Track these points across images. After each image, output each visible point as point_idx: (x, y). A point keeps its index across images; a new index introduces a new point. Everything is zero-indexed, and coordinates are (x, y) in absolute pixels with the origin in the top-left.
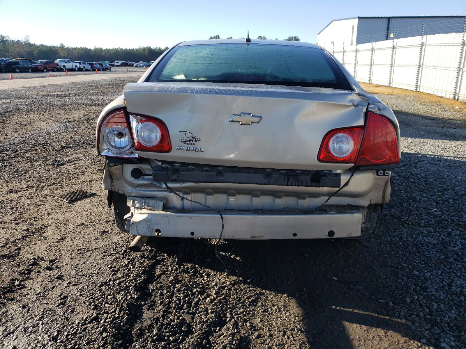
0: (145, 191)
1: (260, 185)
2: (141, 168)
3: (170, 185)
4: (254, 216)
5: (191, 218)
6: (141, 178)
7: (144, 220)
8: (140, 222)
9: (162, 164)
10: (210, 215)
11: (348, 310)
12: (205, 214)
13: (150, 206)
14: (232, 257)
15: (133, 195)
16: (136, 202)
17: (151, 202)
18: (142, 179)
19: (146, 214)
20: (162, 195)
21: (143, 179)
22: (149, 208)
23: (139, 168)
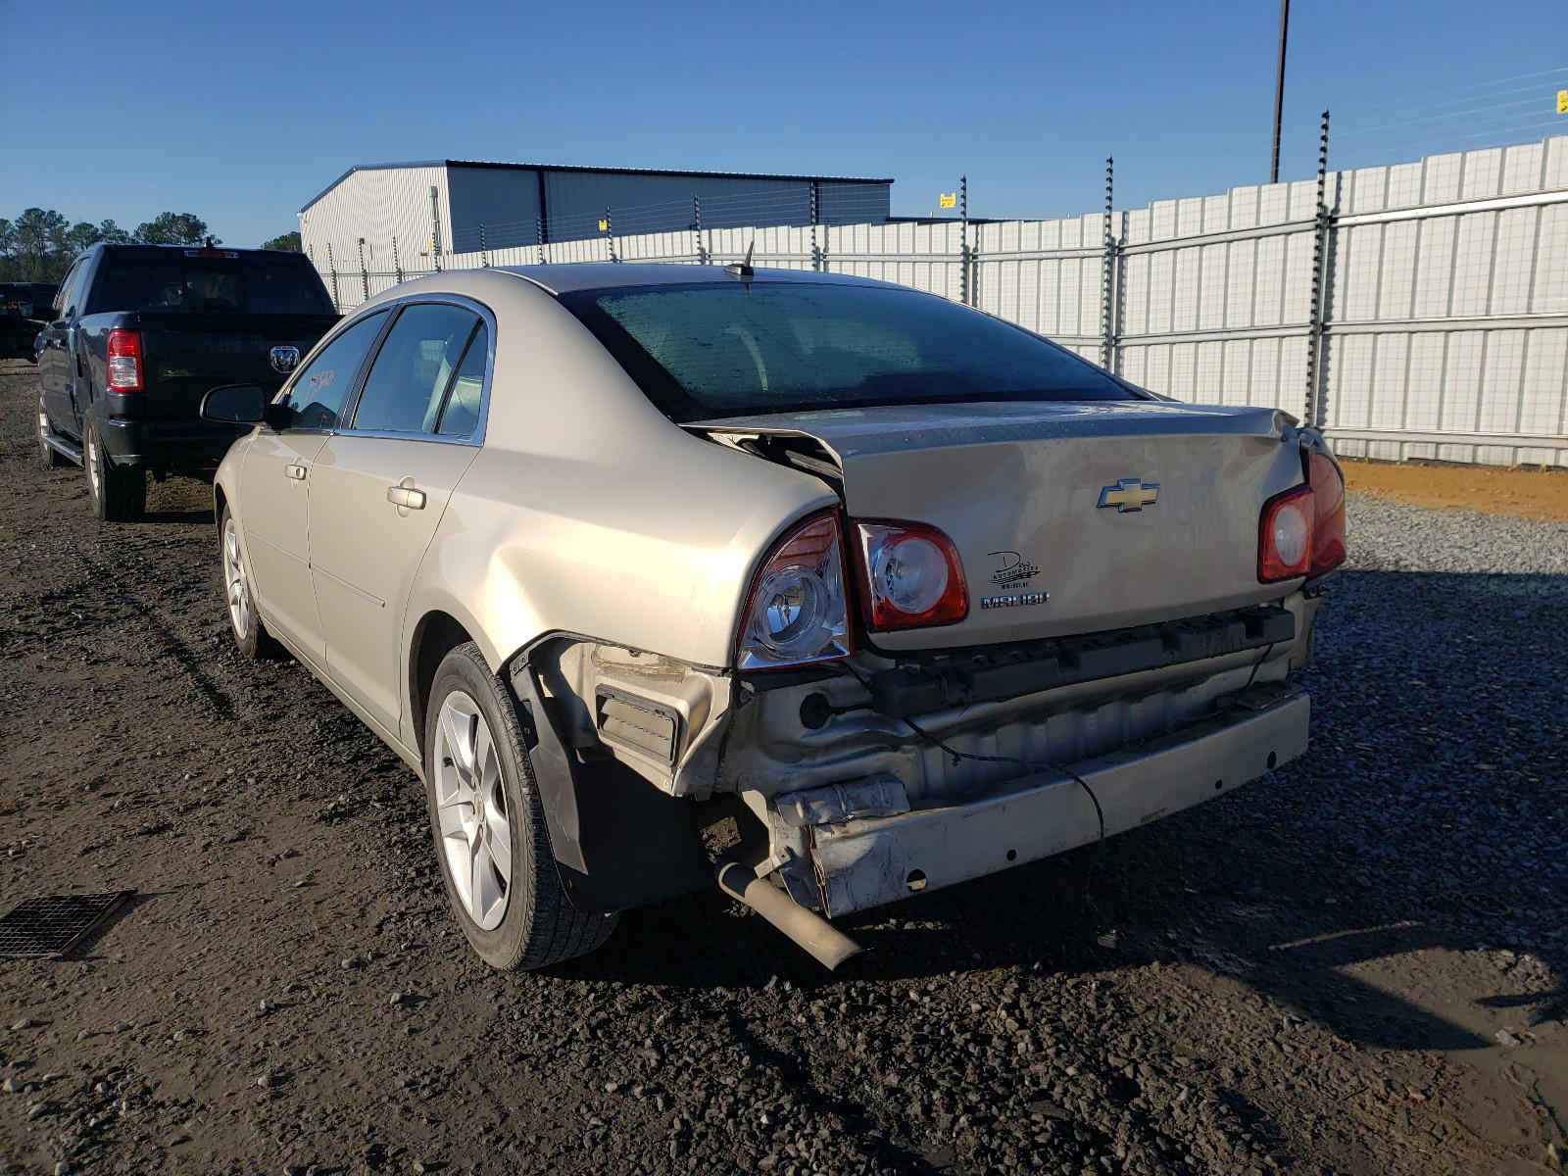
0: (828, 763)
1: (1148, 673)
2: (828, 690)
3: (927, 724)
4: (1147, 759)
5: (1004, 808)
6: (827, 723)
7: (870, 855)
8: (858, 863)
9: (897, 665)
10: (1050, 787)
11: (1303, 942)
12: (1037, 787)
13: (867, 807)
14: (907, 927)
15: (795, 785)
16: (814, 806)
17: (865, 793)
18: (831, 725)
19: (869, 833)
20: (878, 764)
21: (835, 725)
22: (865, 812)
23: (819, 691)
